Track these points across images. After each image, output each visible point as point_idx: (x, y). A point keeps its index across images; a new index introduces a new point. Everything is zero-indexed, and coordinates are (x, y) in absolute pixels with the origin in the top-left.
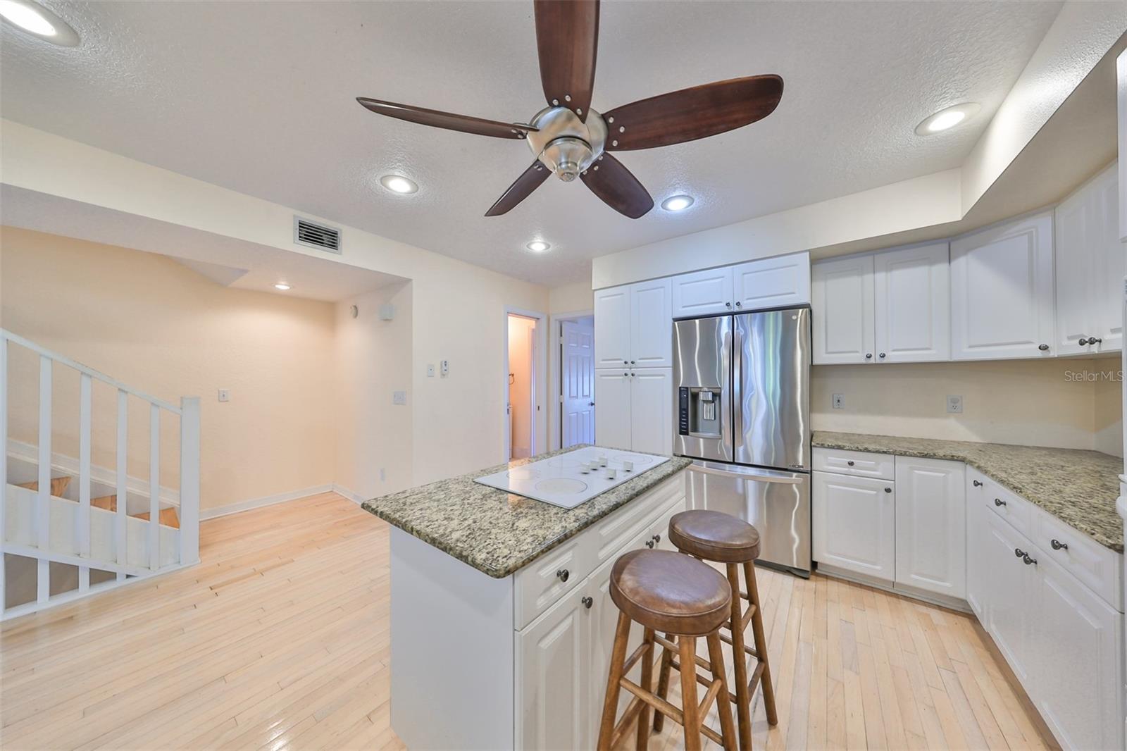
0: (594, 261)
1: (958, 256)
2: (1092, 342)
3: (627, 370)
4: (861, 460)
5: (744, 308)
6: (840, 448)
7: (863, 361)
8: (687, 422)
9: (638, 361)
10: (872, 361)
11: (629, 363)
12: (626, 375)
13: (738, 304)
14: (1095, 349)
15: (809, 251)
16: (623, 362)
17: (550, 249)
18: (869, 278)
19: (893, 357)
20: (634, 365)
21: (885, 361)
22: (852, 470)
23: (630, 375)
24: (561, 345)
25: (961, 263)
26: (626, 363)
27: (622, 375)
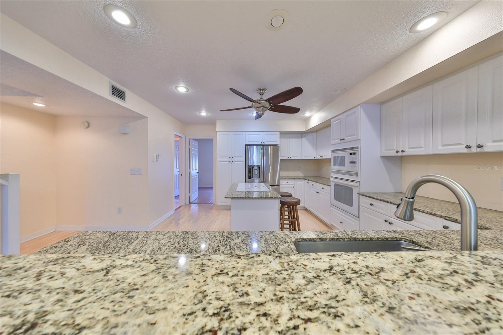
0: (217, 121)
1: (303, 138)
2: (322, 157)
3: (230, 160)
4: (289, 181)
5: (265, 144)
6: (285, 179)
7: (287, 159)
8: (251, 175)
9: (233, 157)
10: (289, 159)
11: (231, 158)
12: (230, 161)
13: (264, 143)
14: (322, 158)
15: (280, 132)
16: (229, 157)
17: (208, 115)
18: (288, 139)
19: (293, 158)
20: (232, 158)
21: (291, 159)
22: (287, 184)
23: (231, 161)
24: (190, 149)
25: (303, 139)
26: (230, 157)
27: (228, 162)
